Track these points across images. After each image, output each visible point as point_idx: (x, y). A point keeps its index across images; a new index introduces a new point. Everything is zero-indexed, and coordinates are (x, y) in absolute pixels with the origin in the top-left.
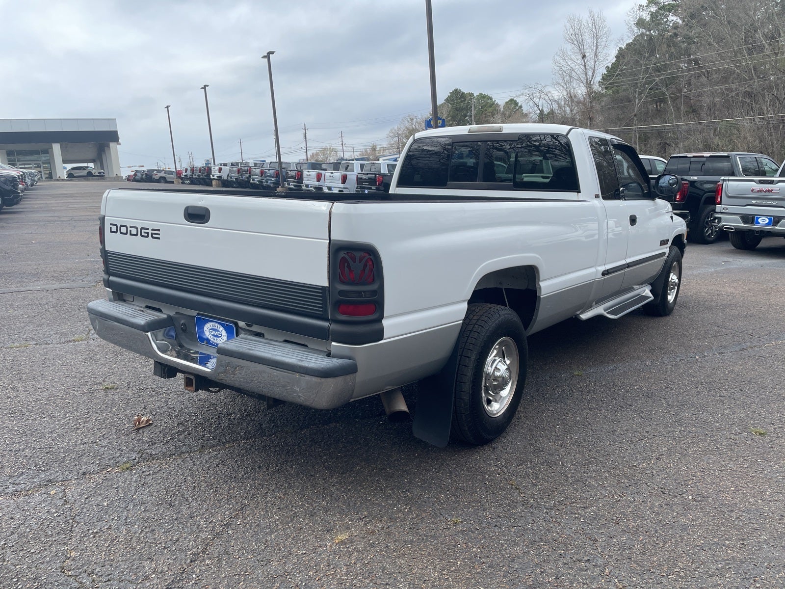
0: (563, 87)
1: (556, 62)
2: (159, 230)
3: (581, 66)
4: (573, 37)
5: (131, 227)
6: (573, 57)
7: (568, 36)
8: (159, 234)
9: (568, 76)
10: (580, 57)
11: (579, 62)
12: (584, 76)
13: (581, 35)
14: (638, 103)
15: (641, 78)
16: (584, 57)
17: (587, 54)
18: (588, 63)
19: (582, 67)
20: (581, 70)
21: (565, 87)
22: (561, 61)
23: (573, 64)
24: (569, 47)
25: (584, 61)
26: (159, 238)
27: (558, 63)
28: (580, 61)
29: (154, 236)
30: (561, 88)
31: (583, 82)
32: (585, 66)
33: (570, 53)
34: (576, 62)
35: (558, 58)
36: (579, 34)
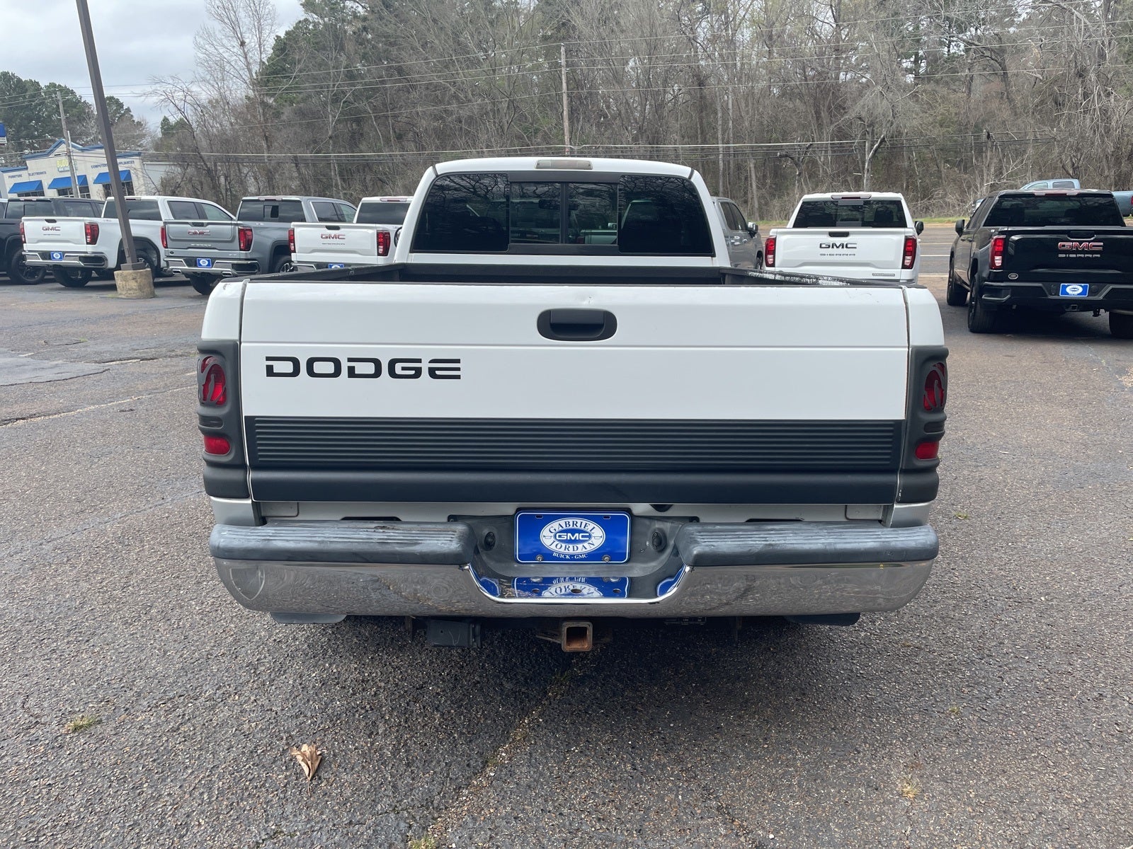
0: (213, 86)
1: (199, 47)
2: (458, 361)
3: (240, 57)
4: (221, 11)
5: (350, 360)
6: (225, 41)
7: (212, 9)
8: (458, 369)
9: (218, 68)
10: (236, 43)
11: (235, 50)
12: (247, 74)
13: (233, 10)
14: (332, 121)
15: (331, 86)
16: (243, 44)
17: (247, 41)
18: (250, 54)
19: (242, 59)
20: (240, 63)
21: (216, 86)
22: (206, 46)
23: (228, 54)
24: (217, 26)
25: (244, 51)
26: (458, 377)
27: (203, 48)
28: (237, 50)
29: (438, 373)
30: (210, 88)
31: (246, 83)
32: (246, 58)
33: (219, 36)
34: (230, 50)
35: (199, 40)
36: (231, 8)
